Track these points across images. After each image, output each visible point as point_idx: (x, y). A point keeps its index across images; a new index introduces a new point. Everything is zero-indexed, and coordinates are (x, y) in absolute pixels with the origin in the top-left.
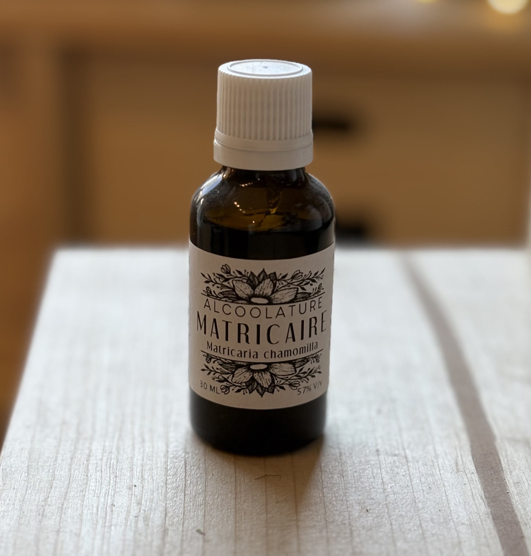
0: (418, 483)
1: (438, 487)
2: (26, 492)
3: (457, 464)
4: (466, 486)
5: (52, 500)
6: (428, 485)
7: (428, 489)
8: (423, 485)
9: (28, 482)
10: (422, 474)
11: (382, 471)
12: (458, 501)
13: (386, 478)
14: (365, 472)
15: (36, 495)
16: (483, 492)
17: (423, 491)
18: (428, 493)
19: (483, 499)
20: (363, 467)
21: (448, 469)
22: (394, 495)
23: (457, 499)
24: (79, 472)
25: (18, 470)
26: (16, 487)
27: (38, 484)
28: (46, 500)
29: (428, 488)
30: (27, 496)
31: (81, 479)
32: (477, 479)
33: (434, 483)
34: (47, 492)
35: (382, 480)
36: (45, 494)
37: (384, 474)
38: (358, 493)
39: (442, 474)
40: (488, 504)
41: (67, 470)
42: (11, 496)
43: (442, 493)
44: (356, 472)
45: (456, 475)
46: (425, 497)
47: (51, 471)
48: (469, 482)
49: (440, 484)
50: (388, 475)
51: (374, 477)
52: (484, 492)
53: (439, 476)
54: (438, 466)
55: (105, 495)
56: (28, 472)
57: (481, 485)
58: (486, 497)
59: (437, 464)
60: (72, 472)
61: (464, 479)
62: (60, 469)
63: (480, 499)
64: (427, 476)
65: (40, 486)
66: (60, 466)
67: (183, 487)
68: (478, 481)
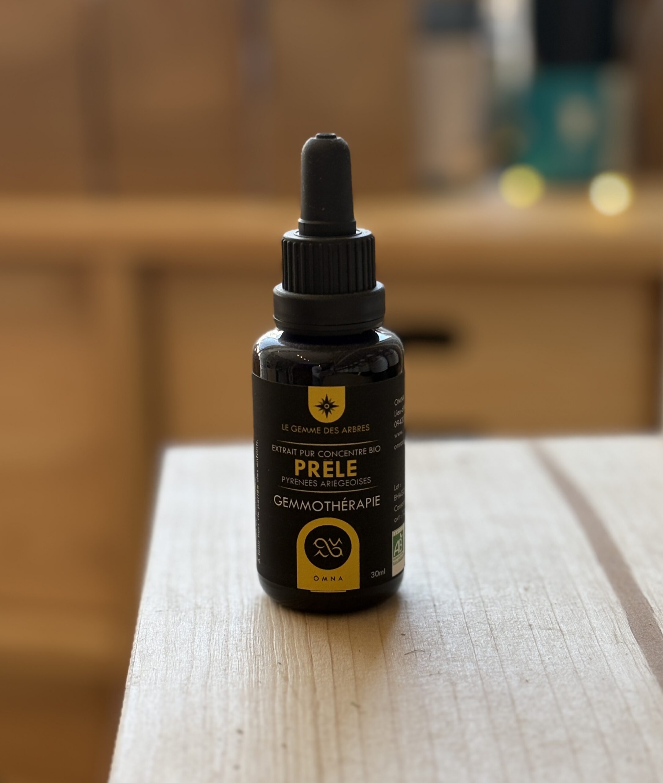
0: (577, 654)
1: (599, 658)
2: (166, 672)
3: (615, 636)
4: (628, 656)
5: (194, 679)
6: (588, 656)
7: (588, 660)
8: (583, 656)
9: (167, 663)
10: (581, 646)
11: (537, 645)
12: (621, 670)
13: (543, 651)
14: (520, 645)
15: (177, 675)
16: (646, 661)
17: (583, 661)
18: (589, 664)
19: (647, 668)
20: (517, 641)
21: (607, 641)
22: (553, 665)
23: (620, 668)
24: (219, 652)
25: (155, 652)
26: (155, 668)
27: (178, 664)
28: (188, 679)
29: (588, 658)
30: (168, 675)
31: (222, 658)
32: (639, 649)
33: (593, 653)
34: (188, 671)
35: (539, 652)
36: (187, 673)
37: (540, 646)
38: (515, 665)
39: (601, 646)
40: (653, 672)
41: (206, 651)
42: (152, 677)
43: (603, 663)
44: (510, 645)
45: (616, 646)
46: (586, 667)
47: (190, 652)
48: (631, 652)
49: (600, 655)
50: (544, 648)
51: (530, 650)
52: (648, 661)
53: (598, 647)
54: (596, 638)
55: (249, 673)
56: (166, 654)
57: (644, 655)
58: (649, 665)
59: (594, 636)
60: (212, 652)
61: (625, 649)
62: (199, 649)
63: (644, 667)
64: (586, 648)
65: (180, 666)
66: (198, 647)
67: (329, 663)
68: (640, 651)
